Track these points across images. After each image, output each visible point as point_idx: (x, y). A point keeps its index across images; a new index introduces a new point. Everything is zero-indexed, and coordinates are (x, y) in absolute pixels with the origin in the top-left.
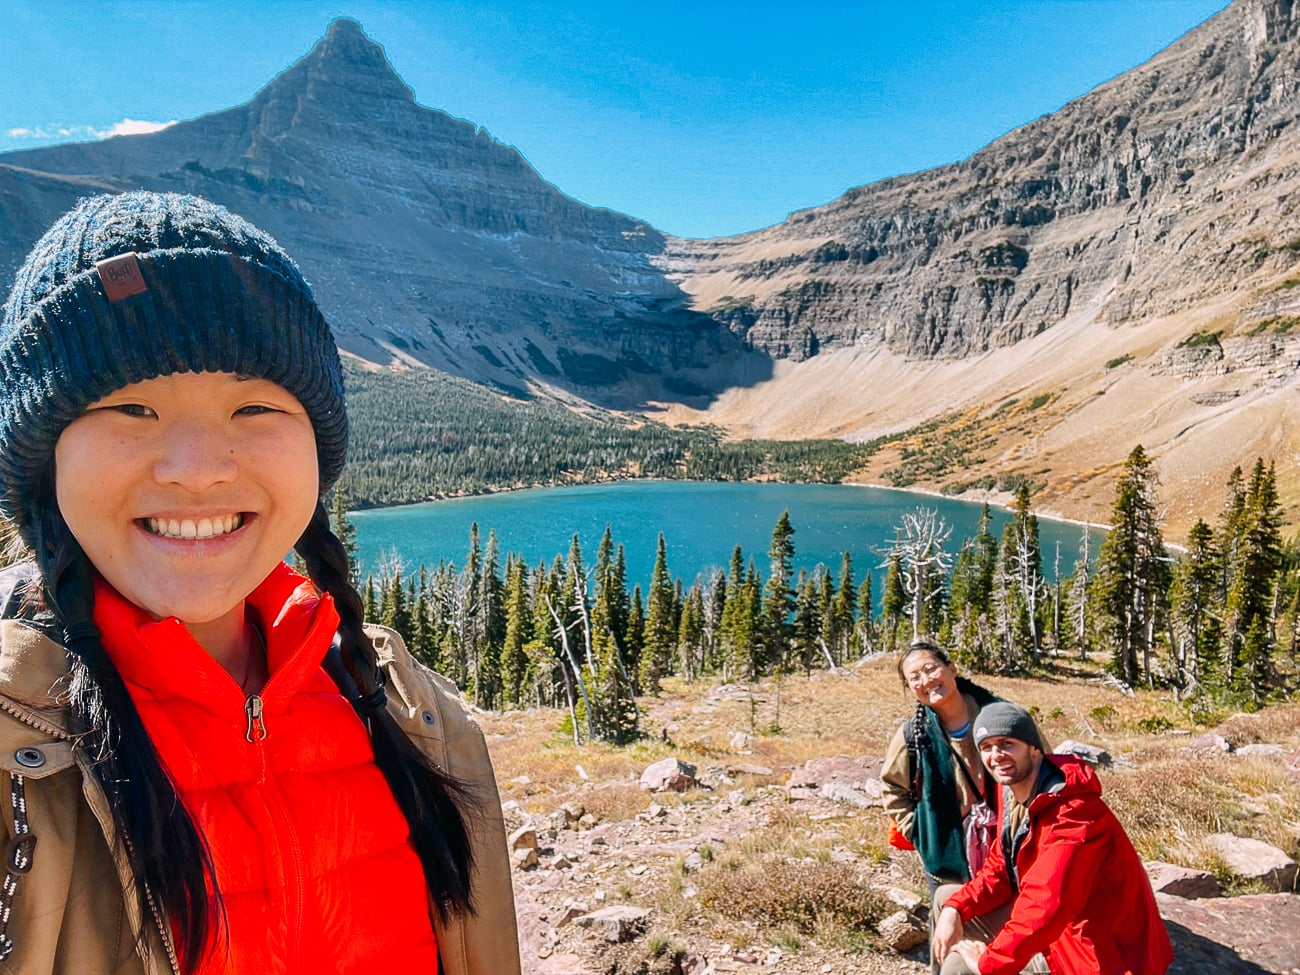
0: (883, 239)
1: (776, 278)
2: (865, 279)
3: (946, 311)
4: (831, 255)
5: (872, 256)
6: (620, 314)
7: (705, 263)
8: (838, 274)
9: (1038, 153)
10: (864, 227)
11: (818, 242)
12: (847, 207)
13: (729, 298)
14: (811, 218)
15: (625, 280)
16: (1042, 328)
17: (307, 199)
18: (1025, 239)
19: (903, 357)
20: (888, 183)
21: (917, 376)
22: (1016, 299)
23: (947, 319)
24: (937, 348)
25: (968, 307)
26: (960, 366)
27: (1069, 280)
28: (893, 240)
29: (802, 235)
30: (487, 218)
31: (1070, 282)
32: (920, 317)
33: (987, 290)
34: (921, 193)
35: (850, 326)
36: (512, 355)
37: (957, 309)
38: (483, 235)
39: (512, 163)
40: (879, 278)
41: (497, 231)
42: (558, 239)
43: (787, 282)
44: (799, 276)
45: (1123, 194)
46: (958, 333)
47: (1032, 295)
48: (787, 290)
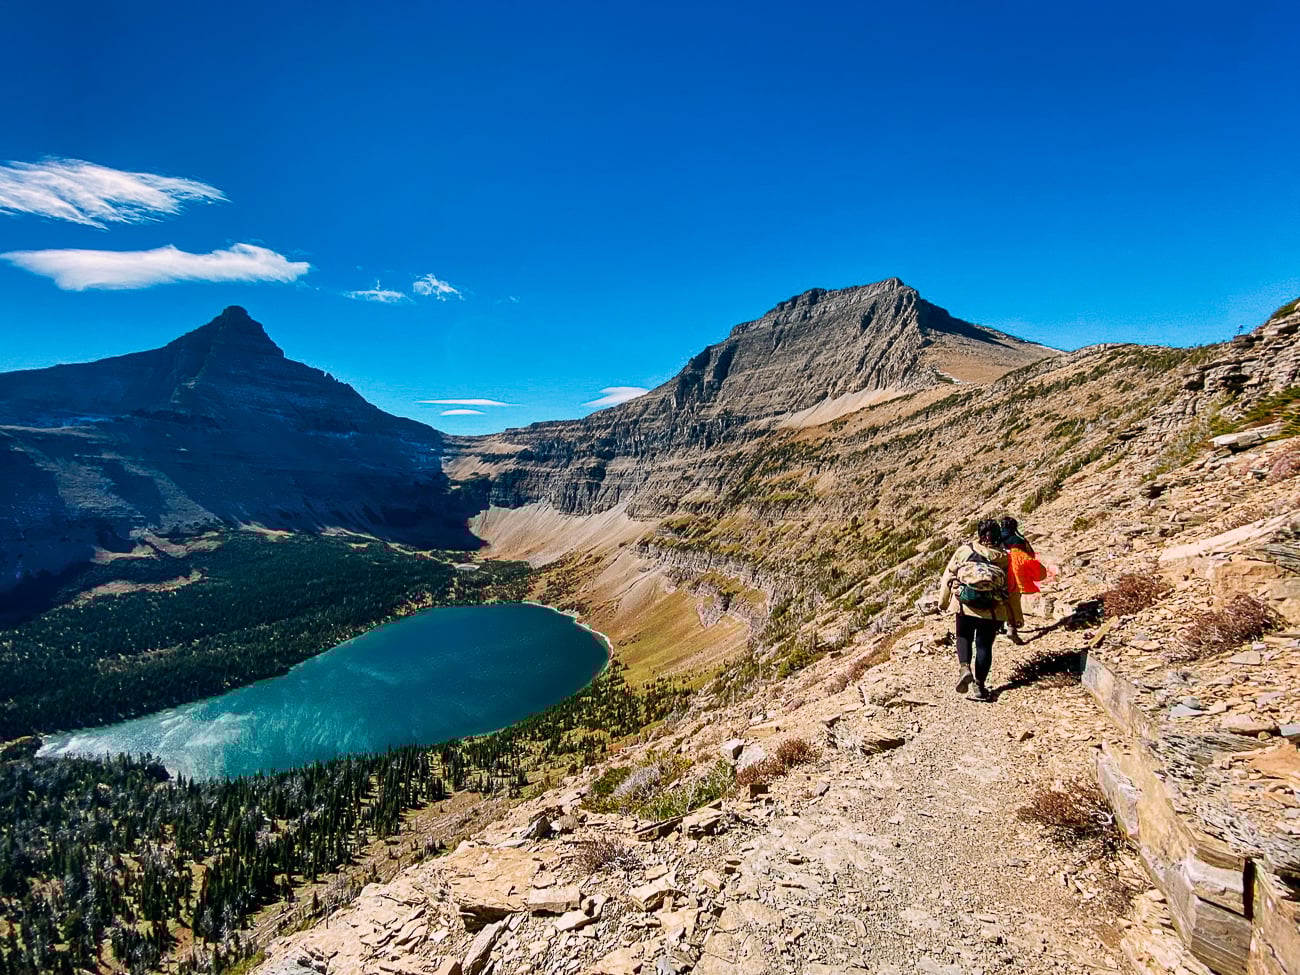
0: (549, 451)
1: (500, 464)
2: (542, 469)
3: (575, 494)
4: (525, 456)
5: (546, 459)
6: (417, 484)
7: (464, 450)
8: (529, 467)
9: (608, 426)
10: (540, 444)
11: (521, 448)
12: (532, 432)
13: (477, 474)
14: (516, 434)
15: (418, 459)
16: (610, 507)
18: (605, 465)
19: (558, 511)
20: (551, 424)
21: (564, 522)
22: (602, 491)
23: (575, 497)
24: (573, 509)
25: (582, 492)
26: (581, 520)
27: (618, 488)
28: (553, 452)
29: (512, 443)
30: (334, 425)
31: (619, 489)
32: (565, 495)
33: (590, 487)
34: (564, 432)
35: (535, 493)
37: (579, 492)
38: (330, 435)
39: (348, 393)
40: (549, 470)
41: (339, 433)
42: (378, 436)
43: (506, 467)
44: (510, 465)
45: (636, 454)
46: (580, 504)
47: (606, 492)
48: (506, 473)
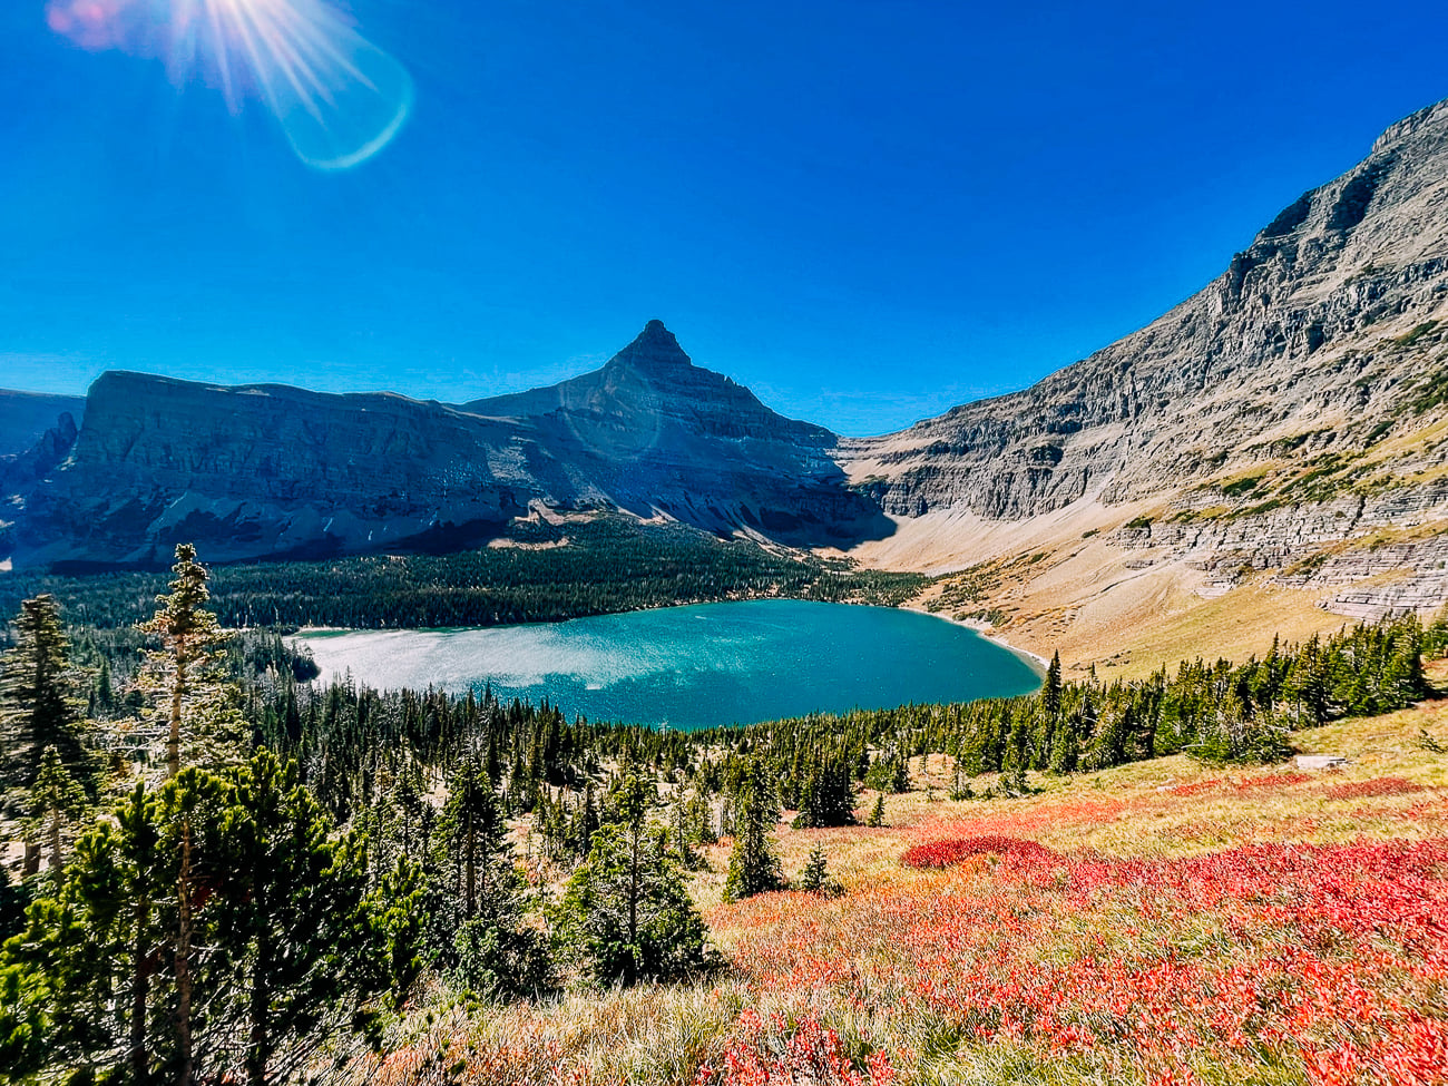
0: (973, 440)
1: (904, 463)
2: (960, 465)
3: (1007, 488)
4: (937, 450)
5: (965, 450)
6: (801, 487)
7: (860, 453)
8: (943, 461)
9: (1072, 386)
10: (960, 432)
11: (932, 441)
12: (951, 419)
13: (872, 476)
14: (928, 425)
15: (809, 465)
16: (1067, 502)
17: (623, 424)
18: (1061, 443)
19: (980, 517)
20: (978, 404)
21: (988, 529)
22: (1052, 483)
23: (1008, 495)
24: (1001, 512)
25: (1021, 486)
26: (1015, 525)
27: (1086, 470)
28: (979, 440)
29: (922, 436)
30: (728, 429)
31: (1087, 473)
32: (991, 492)
33: (1033, 476)
34: (998, 411)
35: (948, 495)
36: (732, 514)
37: (1014, 487)
38: (724, 439)
39: (745, 396)
40: (969, 464)
41: (733, 437)
42: (770, 440)
43: (910, 466)
44: (917, 463)
45: (1126, 414)
46: (1015, 503)
47: (1062, 480)
48: (909, 472)
